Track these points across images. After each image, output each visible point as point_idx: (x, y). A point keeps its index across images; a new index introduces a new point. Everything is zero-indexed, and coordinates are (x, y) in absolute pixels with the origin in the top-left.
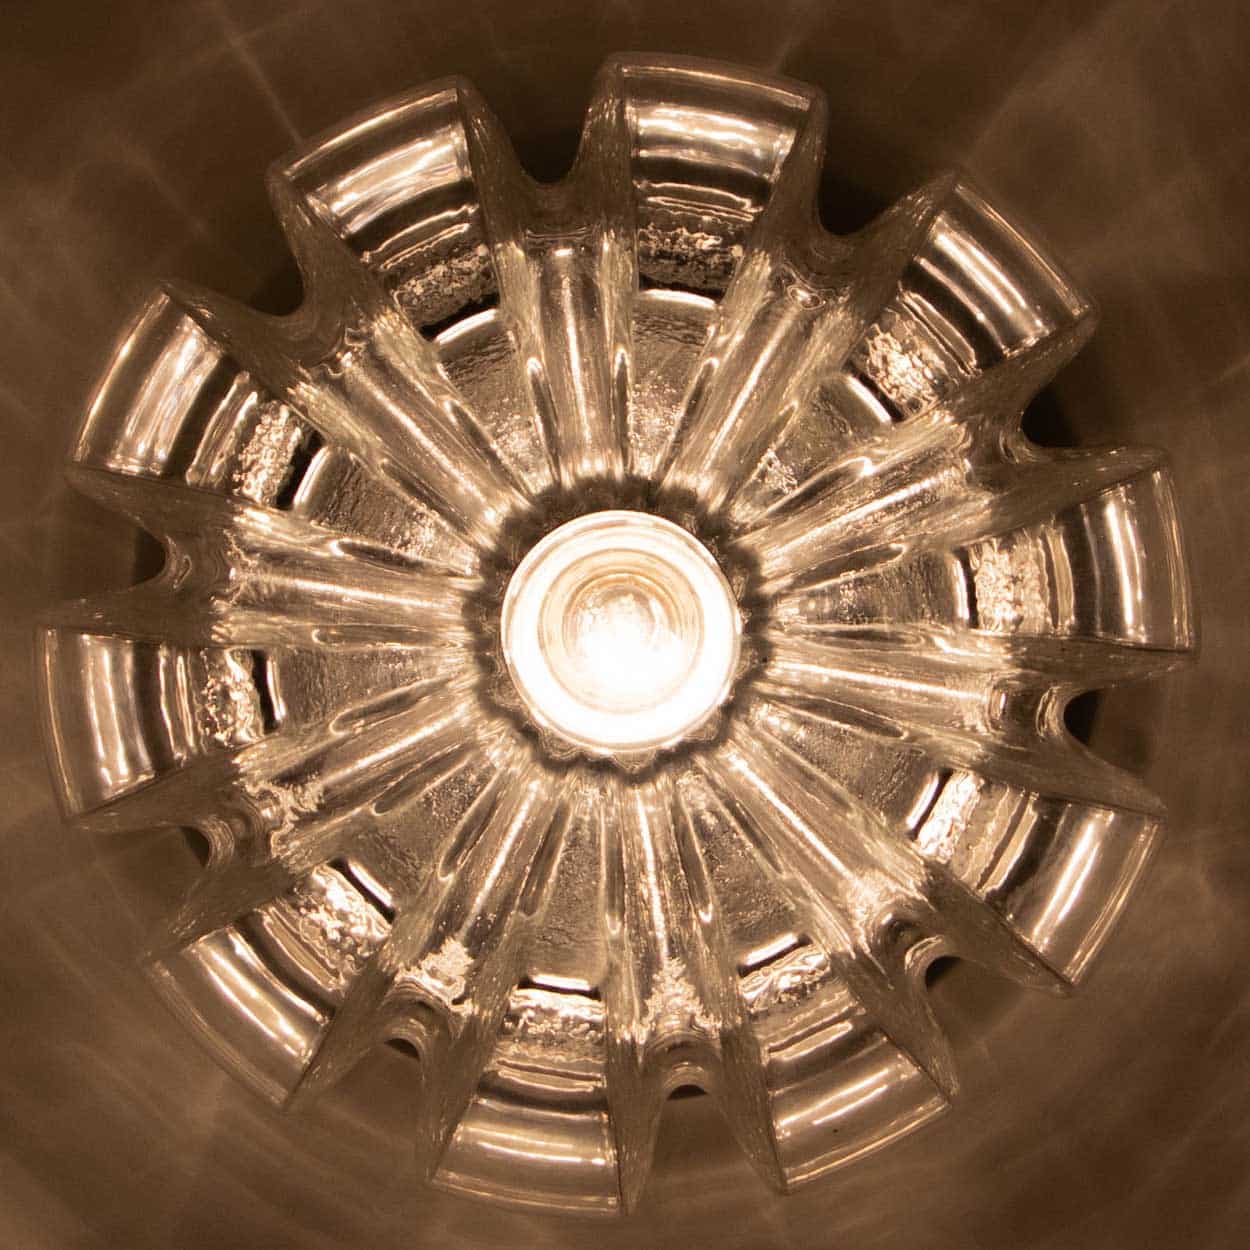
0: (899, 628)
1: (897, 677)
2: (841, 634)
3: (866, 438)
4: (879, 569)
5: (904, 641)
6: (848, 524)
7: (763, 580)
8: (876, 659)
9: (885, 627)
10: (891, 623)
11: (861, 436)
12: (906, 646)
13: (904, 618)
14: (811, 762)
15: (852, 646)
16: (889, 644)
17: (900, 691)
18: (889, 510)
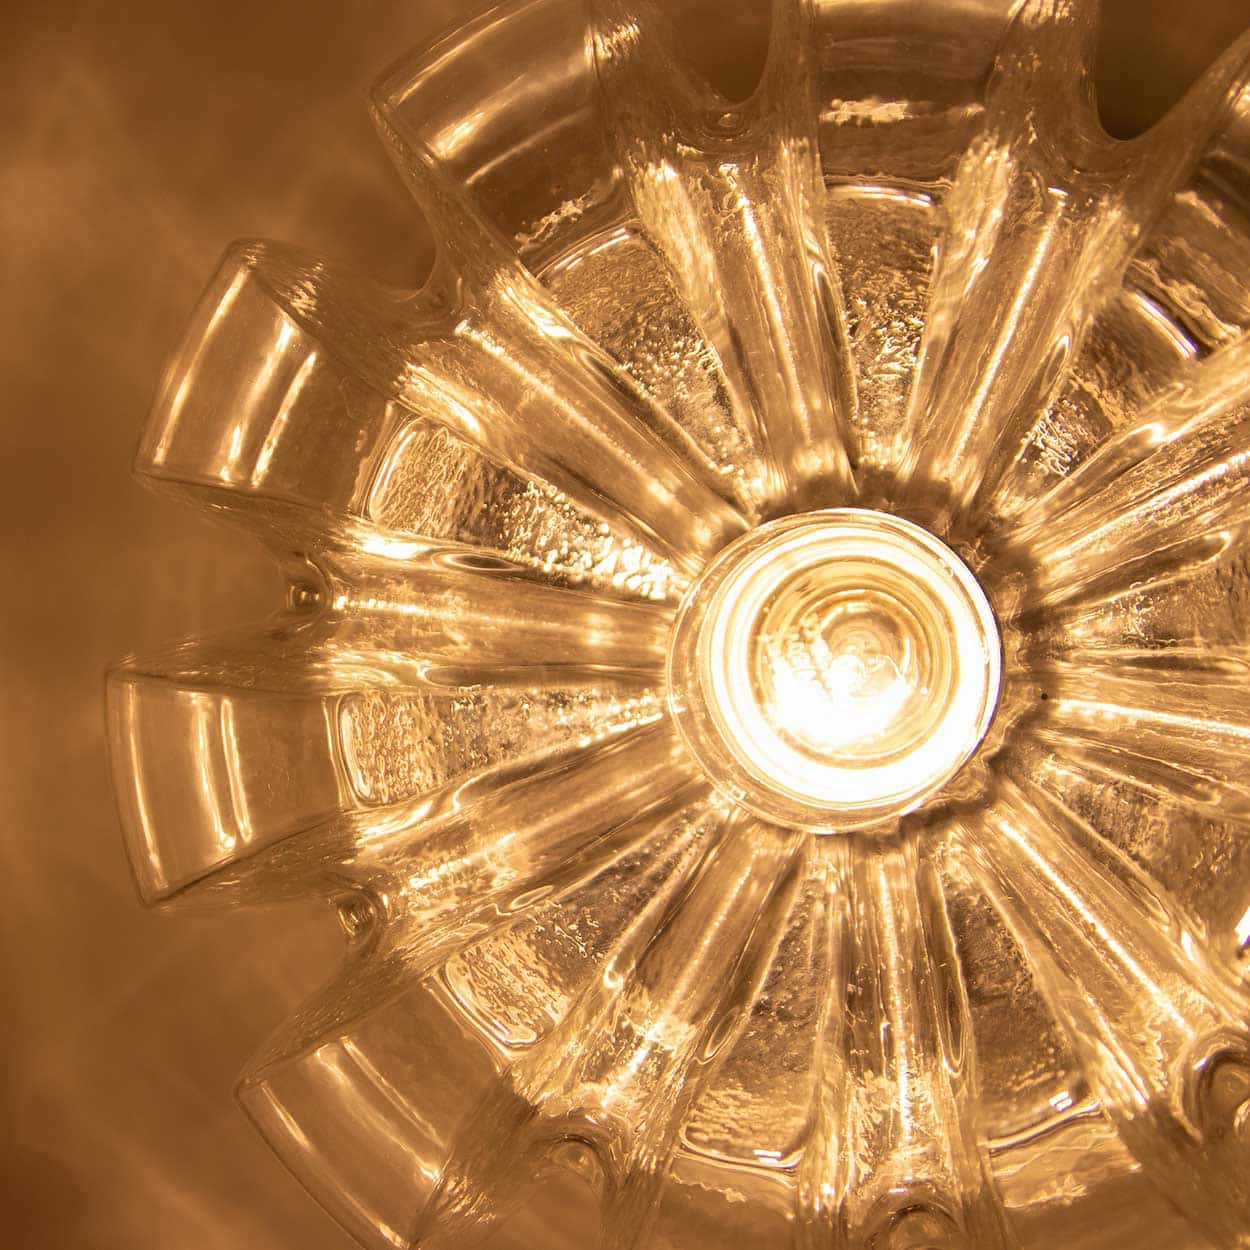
0: (1217, 651)
1: (1223, 720)
2: (1138, 662)
3: (1162, 385)
4: (1187, 572)
5: (1225, 672)
6: (1148, 514)
7: (1042, 593)
8: (1188, 695)
9: (1199, 652)
10: (1208, 646)
11: (1154, 384)
12: (1230, 678)
13: (1224, 639)
14: (1101, 832)
15: (1153, 678)
16: (1208, 676)
17: (1225, 738)
18: (1202, 491)
